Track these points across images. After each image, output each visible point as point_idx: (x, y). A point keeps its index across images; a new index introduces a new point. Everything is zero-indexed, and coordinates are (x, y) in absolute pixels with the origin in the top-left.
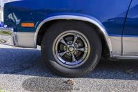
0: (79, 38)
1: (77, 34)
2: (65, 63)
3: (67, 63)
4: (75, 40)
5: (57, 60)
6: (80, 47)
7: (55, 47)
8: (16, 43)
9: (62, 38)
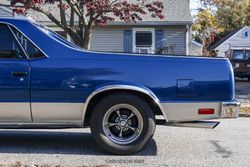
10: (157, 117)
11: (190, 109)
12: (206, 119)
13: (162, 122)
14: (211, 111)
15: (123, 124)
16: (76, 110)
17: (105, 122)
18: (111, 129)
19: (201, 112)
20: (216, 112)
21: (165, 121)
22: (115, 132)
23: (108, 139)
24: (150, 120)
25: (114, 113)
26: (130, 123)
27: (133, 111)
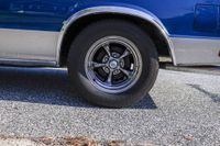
10: (162, 59)
13: (163, 65)
17: (88, 61)
18: (96, 71)
21: (172, 63)
25: (101, 49)
26: (123, 64)
27: (129, 47)
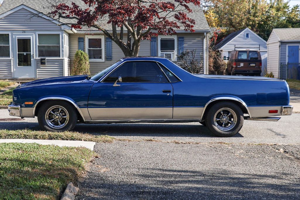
0: (62, 110)
1: (61, 108)
2: (54, 127)
3: (55, 126)
4: (59, 111)
5: (48, 124)
6: (63, 116)
7: (46, 117)
8: (21, 115)
9: (51, 110)
10: (245, 115)
11: (264, 110)
12: (273, 116)
13: (246, 118)
14: (276, 111)
15: (225, 119)
16: (199, 111)
17: (215, 118)
18: (218, 122)
19: (270, 112)
20: (279, 112)
21: (249, 117)
22: (220, 124)
23: (216, 127)
24: (241, 117)
25: (220, 113)
26: (228, 119)
27: (231, 112)
